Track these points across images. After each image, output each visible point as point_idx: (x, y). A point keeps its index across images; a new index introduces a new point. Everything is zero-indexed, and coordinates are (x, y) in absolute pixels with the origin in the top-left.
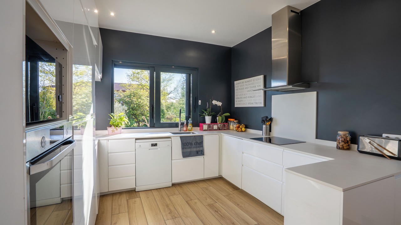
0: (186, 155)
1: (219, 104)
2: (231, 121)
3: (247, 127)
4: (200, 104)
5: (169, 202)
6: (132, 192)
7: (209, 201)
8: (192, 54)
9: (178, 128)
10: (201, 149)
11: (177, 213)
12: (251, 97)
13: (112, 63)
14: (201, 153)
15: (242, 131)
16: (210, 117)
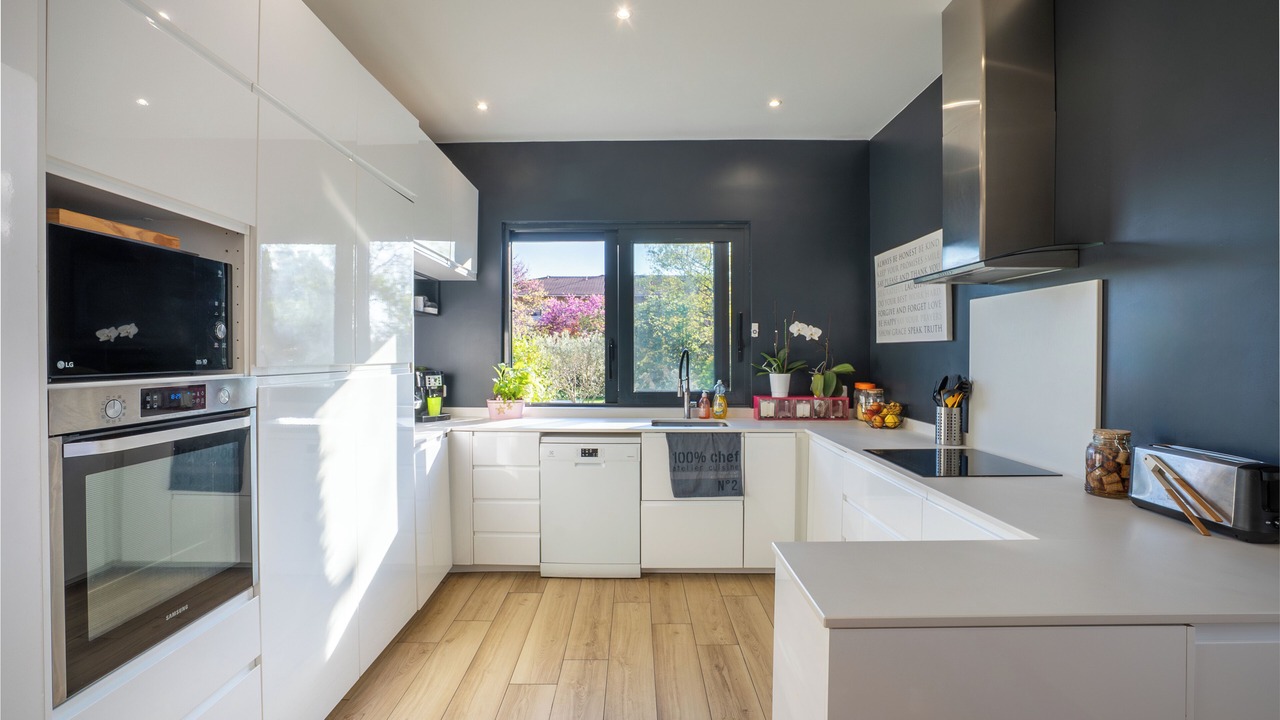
0: (683, 489)
1: (812, 333)
2: (860, 391)
3: (906, 412)
4: (754, 335)
5: (604, 617)
6: (530, 577)
7: (721, 635)
8: (745, 180)
9: (681, 409)
10: (734, 474)
11: (607, 647)
12: (915, 308)
13: (504, 231)
14: (729, 484)
15: (884, 426)
16: (786, 377)
